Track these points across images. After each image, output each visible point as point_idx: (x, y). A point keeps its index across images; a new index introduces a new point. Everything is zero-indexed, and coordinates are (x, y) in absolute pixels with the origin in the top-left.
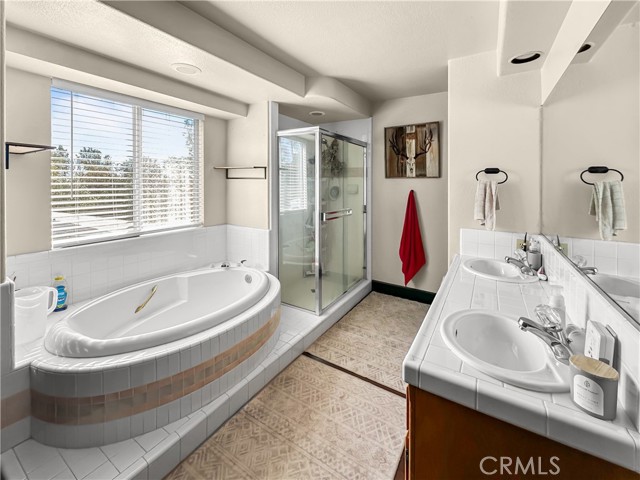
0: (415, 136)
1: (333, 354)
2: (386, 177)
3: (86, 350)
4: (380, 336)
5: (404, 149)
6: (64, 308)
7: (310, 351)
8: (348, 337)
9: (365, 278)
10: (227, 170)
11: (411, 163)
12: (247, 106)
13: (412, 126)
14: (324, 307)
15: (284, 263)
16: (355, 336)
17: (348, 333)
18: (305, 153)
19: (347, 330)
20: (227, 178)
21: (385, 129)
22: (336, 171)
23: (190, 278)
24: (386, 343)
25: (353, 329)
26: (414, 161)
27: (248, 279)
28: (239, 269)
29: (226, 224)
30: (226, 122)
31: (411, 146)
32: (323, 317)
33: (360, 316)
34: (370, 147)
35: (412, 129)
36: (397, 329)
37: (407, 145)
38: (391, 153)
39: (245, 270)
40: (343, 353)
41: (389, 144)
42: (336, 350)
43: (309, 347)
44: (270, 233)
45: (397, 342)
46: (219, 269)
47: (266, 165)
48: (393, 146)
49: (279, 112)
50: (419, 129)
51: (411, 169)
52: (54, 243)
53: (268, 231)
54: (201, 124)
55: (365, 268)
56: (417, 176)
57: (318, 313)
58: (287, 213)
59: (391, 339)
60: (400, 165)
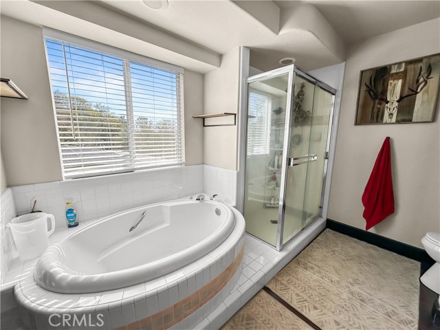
0: (403, 75)
1: (294, 296)
2: (357, 123)
3: (53, 284)
4: (343, 283)
5: (385, 92)
6: (76, 225)
7: (270, 287)
8: (307, 276)
9: (320, 216)
10: (204, 118)
11: (392, 107)
12: (220, 56)
13: (400, 64)
14: (284, 242)
15: (249, 199)
16: (315, 277)
17: (308, 273)
18: (270, 106)
19: (306, 268)
20: (204, 126)
21: (362, 72)
22: (300, 120)
23: (171, 207)
24: (352, 293)
25: (312, 268)
26: (397, 104)
27: (218, 212)
28: (211, 202)
29: (203, 164)
30: (203, 76)
31: (395, 89)
32: (283, 254)
33: (318, 253)
34: (339, 94)
35: (399, 68)
36: (361, 277)
37: (390, 88)
38: (365, 98)
39: (216, 204)
40: (306, 297)
41: (364, 88)
42: (298, 292)
43: (269, 282)
44: (238, 173)
45: (365, 295)
46: (194, 201)
47: (236, 112)
48: (369, 90)
49: (250, 65)
50: (411, 67)
51: (391, 114)
52: (64, 175)
53: (236, 172)
54: (182, 77)
55: (321, 207)
56: (398, 122)
57: (278, 248)
58: (253, 156)
59: (356, 288)
60: (376, 110)
